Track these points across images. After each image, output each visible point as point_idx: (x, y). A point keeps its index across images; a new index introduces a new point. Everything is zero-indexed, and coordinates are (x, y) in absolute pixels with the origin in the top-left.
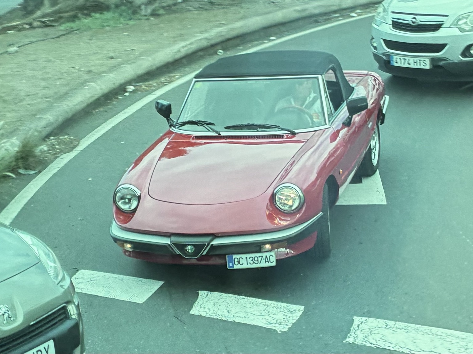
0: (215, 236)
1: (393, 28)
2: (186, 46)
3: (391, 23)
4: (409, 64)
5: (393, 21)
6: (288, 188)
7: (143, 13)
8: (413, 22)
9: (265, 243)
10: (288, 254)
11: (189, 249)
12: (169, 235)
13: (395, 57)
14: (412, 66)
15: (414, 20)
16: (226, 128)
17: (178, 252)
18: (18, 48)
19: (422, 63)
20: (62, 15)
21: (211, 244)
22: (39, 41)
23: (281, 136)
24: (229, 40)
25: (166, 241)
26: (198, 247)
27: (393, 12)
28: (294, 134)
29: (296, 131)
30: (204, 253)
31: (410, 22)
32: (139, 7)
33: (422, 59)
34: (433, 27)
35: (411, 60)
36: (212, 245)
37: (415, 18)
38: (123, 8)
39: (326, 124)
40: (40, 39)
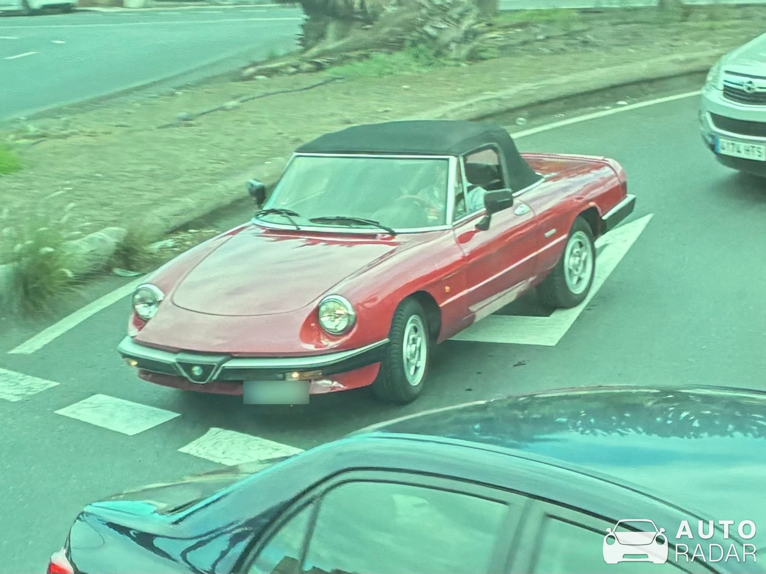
0: (231, 356)
1: (724, 96)
2: (458, 109)
3: (722, 88)
4: (739, 152)
5: (725, 86)
6: (335, 301)
7: (453, 55)
8: (749, 89)
9: (291, 370)
10: (334, 388)
11: (197, 371)
12: (175, 350)
13: (721, 140)
14: (743, 155)
15: (750, 85)
16: (313, 220)
17: (185, 374)
18: (240, 103)
19: (757, 153)
20: (347, 54)
21: (223, 365)
22: (278, 93)
23: (373, 236)
24: (542, 103)
25: (170, 359)
26: (207, 369)
27: (727, 72)
28: (393, 234)
29: (396, 231)
30: (215, 378)
31: (744, 88)
32: (447, 46)
33: (757, 146)
34: (762, 97)
35: (742, 146)
36: (224, 367)
37: (750, 83)
38: (421, 46)
39: (445, 223)
40: (280, 90)
